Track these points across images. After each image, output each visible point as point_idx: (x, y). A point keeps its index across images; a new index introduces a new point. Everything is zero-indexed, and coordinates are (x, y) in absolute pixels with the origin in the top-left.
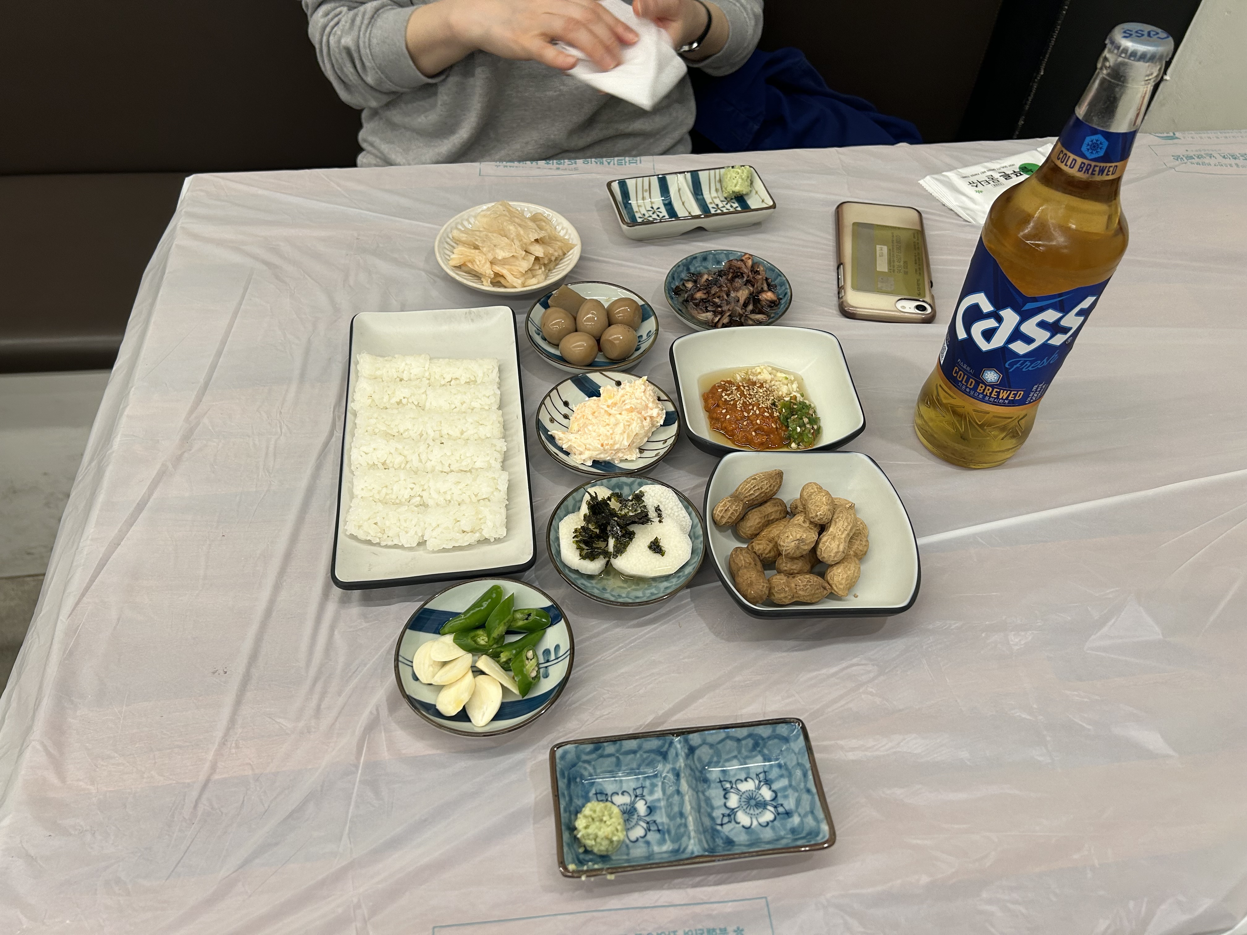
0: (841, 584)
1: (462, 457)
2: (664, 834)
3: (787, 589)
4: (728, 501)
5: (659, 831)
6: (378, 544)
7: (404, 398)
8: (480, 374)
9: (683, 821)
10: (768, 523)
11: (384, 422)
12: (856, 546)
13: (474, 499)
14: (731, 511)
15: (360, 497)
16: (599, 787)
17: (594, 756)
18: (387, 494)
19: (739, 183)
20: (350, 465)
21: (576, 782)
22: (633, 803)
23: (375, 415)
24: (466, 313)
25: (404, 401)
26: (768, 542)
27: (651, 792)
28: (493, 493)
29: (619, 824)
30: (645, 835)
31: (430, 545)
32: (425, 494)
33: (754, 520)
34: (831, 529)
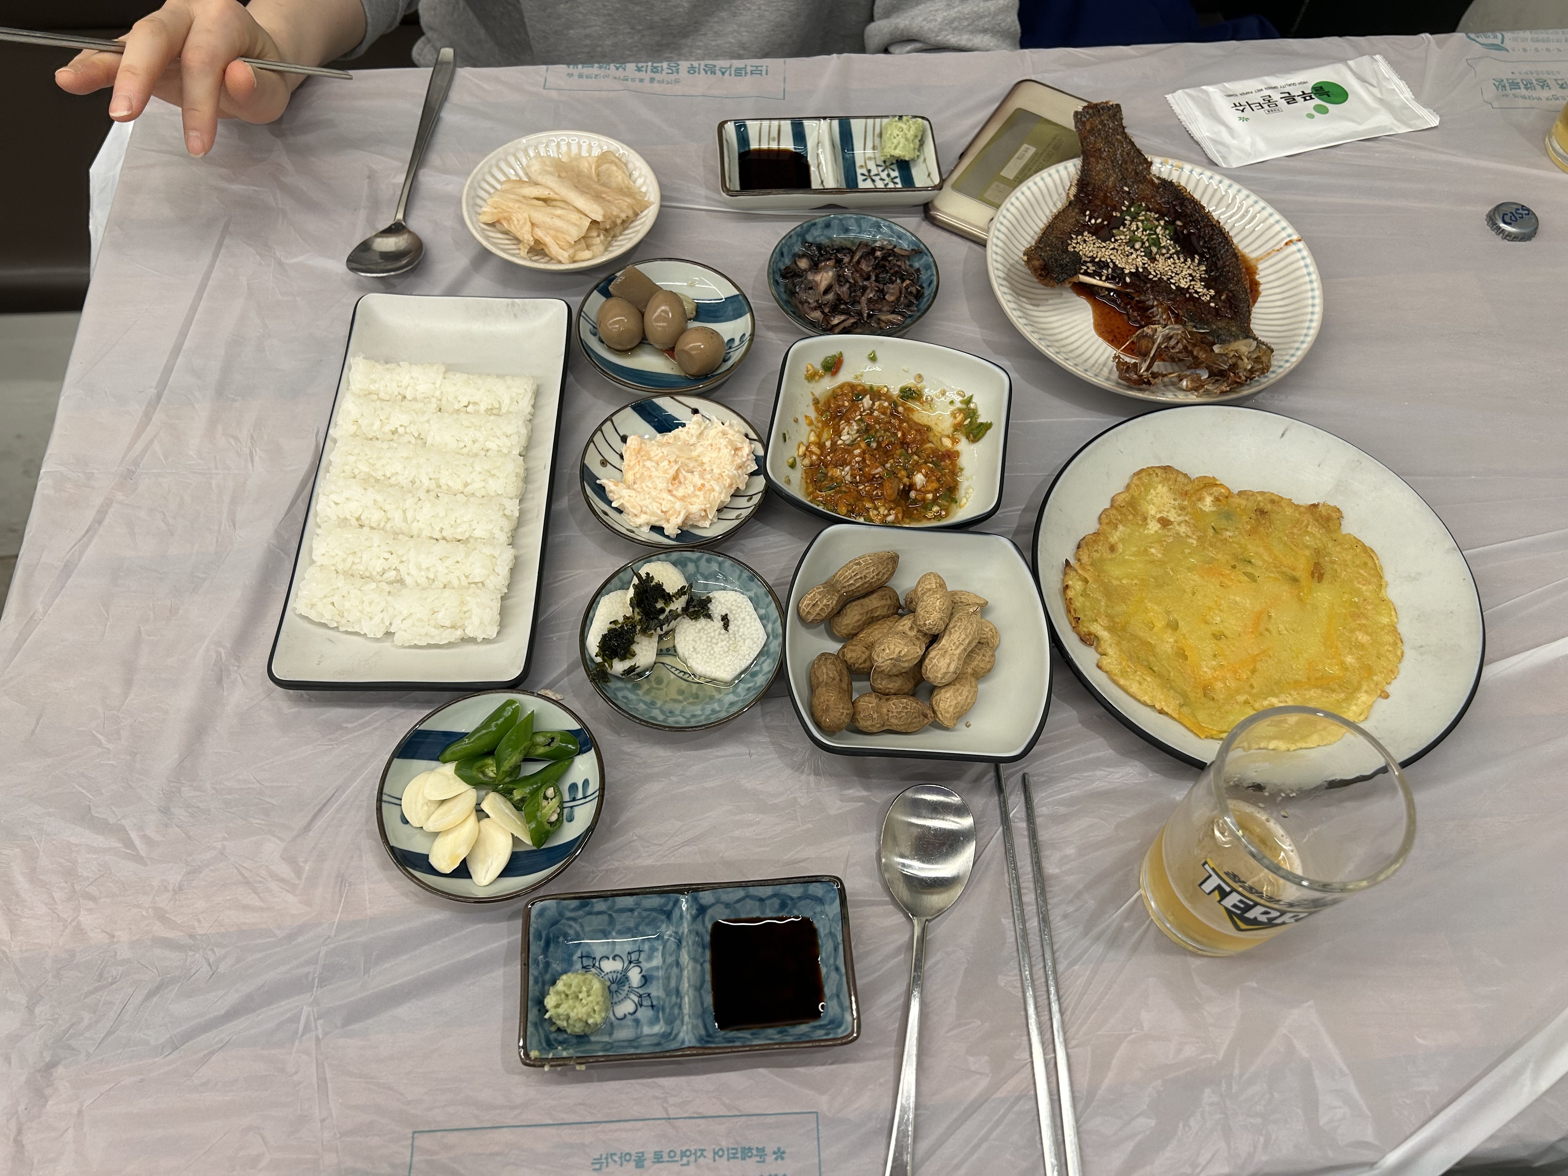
0: (947, 712)
1: (458, 521)
2: (658, 1012)
3: (875, 716)
4: (819, 593)
5: (652, 1006)
6: (336, 628)
7: (401, 426)
8: (506, 402)
9: (679, 1000)
10: (871, 620)
11: (367, 461)
12: (976, 663)
13: (464, 582)
14: (821, 606)
15: (318, 564)
16: (586, 949)
17: (581, 913)
18: (353, 563)
19: (901, 145)
20: (316, 515)
21: (558, 942)
22: (626, 971)
23: (356, 451)
24: (508, 305)
25: (401, 430)
26: (864, 649)
27: (650, 958)
28: (489, 575)
29: (598, 1003)
30: (635, 1012)
31: (400, 638)
32: (402, 568)
33: (852, 616)
34: (944, 642)
